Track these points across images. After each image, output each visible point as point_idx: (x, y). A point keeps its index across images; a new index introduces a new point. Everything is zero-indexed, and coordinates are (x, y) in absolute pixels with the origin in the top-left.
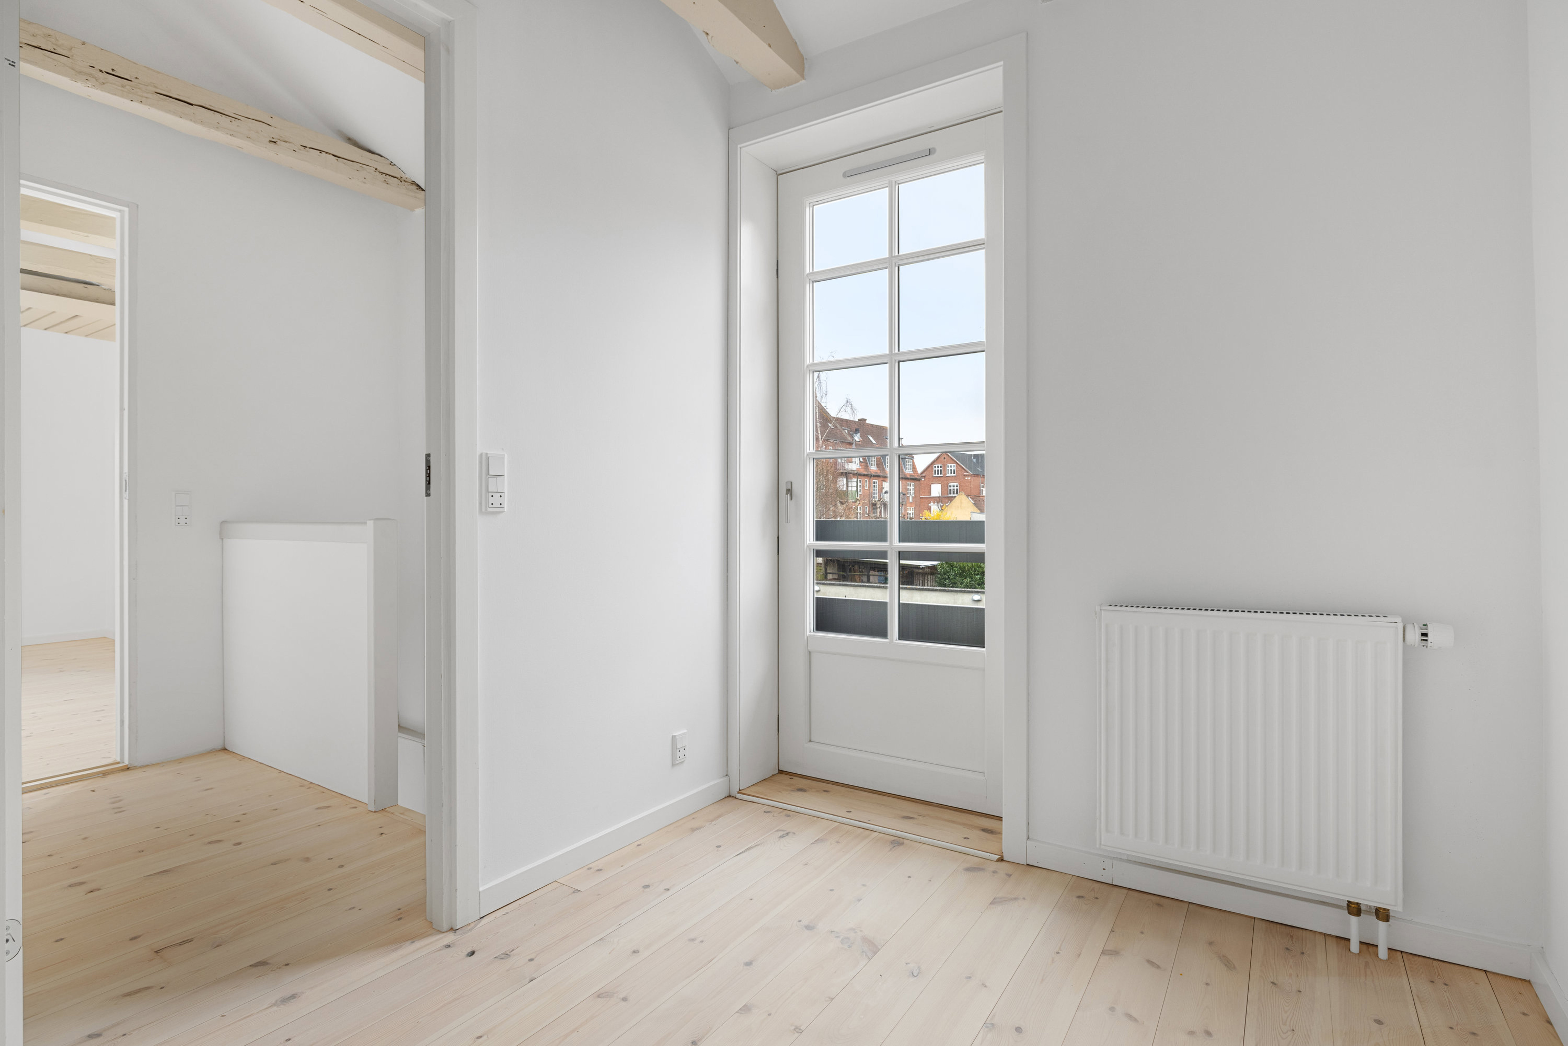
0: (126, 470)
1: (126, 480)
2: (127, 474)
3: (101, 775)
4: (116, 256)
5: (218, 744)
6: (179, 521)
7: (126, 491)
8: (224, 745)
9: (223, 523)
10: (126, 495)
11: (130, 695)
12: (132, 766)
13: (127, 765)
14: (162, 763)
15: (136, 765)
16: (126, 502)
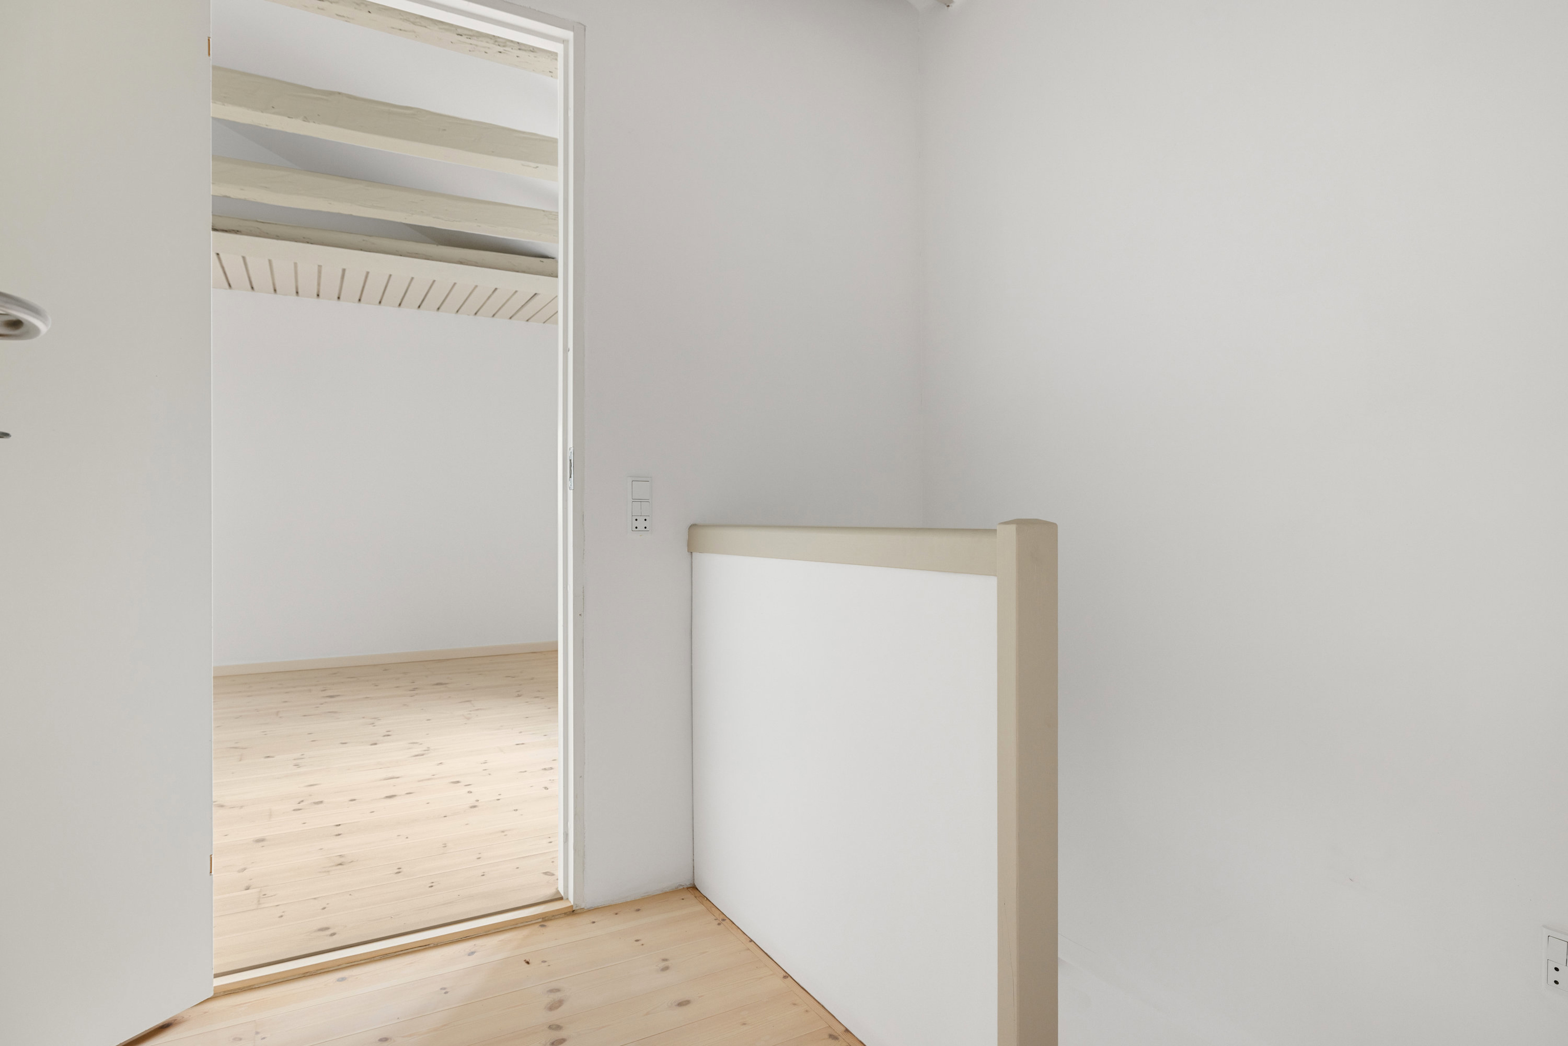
0: (570, 444)
1: (570, 460)
2: (572, 450)
3: (540, 920)
4: (559, 135)
5: (686, 881)
6: (636, 524)
7: (570, 477)
8: (694, 882)
9: (693, 527)
10: (570, 483)
11: (576, 796)
12: (578, 908)
13: (572, 906)
14: (616, 905)
15: (582, 907)
16: (570, 493)
